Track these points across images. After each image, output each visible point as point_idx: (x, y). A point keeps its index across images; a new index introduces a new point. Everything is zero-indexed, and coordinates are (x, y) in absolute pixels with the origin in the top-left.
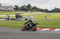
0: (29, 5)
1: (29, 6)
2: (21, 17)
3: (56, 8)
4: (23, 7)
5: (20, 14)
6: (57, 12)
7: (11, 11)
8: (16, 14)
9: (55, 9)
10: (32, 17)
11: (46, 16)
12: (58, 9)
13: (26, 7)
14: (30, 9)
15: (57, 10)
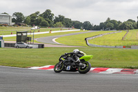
0: (48, 11)
1: (47, 14)
2: (28, 39)
3: (109, 19)
4: (33, 16)
5: (26, 32)
6: (111, 29)
7: (5, 26)
8: (17, 33)
9: (106, 22)
10: (54, 40)
11: (86, 39)
12: (114, 22)
13: (41, 15)
14: (49, 22)
15: (112, 25)
